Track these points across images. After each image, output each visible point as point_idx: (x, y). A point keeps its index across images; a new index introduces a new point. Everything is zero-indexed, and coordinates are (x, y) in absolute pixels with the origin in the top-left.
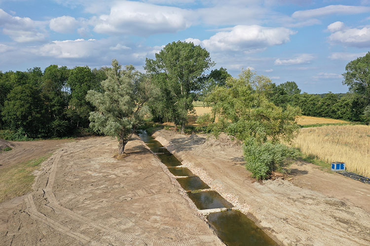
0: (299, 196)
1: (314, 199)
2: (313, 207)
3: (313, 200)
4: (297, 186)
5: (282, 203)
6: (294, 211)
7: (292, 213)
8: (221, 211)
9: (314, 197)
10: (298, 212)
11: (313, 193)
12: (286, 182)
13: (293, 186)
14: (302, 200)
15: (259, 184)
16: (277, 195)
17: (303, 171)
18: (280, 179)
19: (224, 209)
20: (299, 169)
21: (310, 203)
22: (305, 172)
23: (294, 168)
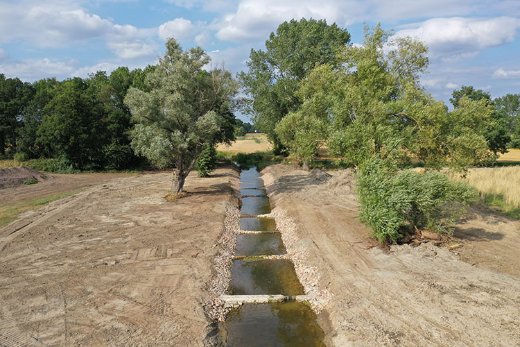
0: (460, 283)
1: (493, 292)
2: (482, 310)
3: (491, 294)
4: (466, 260)
5: (408, 295)
6: (429, 317)
7: (421, 320)
8: (270, 302)
9: (495, 288)
10: (439, 321)
11: (497, 277)
12: (443, 252)
13: (455, 261)
14: (463, 292)
15: (380, 251)
16: (407, 277)
17: (493, 234)
18: (430, 245)
19: (279, 297)
20: (487, 230)
21: (481, 300)
22: (498, 236)
23: (476, 227)
